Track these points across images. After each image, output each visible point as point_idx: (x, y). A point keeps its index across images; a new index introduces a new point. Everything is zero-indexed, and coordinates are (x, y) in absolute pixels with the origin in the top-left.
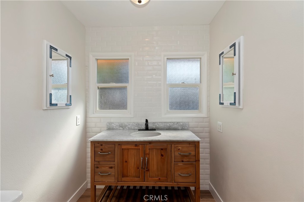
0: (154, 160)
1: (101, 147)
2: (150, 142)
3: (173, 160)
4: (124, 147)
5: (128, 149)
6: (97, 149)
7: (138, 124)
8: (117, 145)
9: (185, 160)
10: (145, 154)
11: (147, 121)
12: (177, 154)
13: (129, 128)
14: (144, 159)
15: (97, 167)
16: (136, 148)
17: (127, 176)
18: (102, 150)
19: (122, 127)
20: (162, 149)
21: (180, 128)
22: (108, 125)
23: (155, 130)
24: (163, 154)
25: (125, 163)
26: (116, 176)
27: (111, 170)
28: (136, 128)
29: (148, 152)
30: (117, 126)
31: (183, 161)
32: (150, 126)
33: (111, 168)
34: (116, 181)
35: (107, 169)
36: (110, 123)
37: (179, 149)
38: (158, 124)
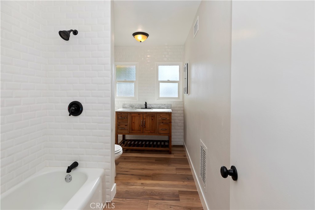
0: (148, 121)
1: (121, 115)
2: (146, 113)
3: (158, 122)
4: (132, 115)
5: (135, 116)
6: (118, 116)
7: (141, 105)
8: (129, 114)
9: (164, 122)
10: (143, 119)
11: (146, 103)
12: (160, 119)
13: (135, 107)
14: (143, 122)
15: (119, 125)
16: (139, 115)
17: (134, 130)
18: (121, 116)
19: (131, 107)
20: (152, 116)
21: (166, 108)
22: (123, 105)
23: (151, 108)
24: (153, 119)
25: (133, 124)
26: (129, 129)
27: (126, 126)
28: (140, 107)
29: (145, 117)
30: (128, 106)
31: (163, 123)
32: (148, 106)
33: (126, 125)
34: (129, 132)
35: (124, 126)
36: (124, 104)
37: (161, 116)
38: (153, 105)
